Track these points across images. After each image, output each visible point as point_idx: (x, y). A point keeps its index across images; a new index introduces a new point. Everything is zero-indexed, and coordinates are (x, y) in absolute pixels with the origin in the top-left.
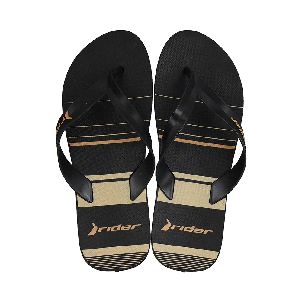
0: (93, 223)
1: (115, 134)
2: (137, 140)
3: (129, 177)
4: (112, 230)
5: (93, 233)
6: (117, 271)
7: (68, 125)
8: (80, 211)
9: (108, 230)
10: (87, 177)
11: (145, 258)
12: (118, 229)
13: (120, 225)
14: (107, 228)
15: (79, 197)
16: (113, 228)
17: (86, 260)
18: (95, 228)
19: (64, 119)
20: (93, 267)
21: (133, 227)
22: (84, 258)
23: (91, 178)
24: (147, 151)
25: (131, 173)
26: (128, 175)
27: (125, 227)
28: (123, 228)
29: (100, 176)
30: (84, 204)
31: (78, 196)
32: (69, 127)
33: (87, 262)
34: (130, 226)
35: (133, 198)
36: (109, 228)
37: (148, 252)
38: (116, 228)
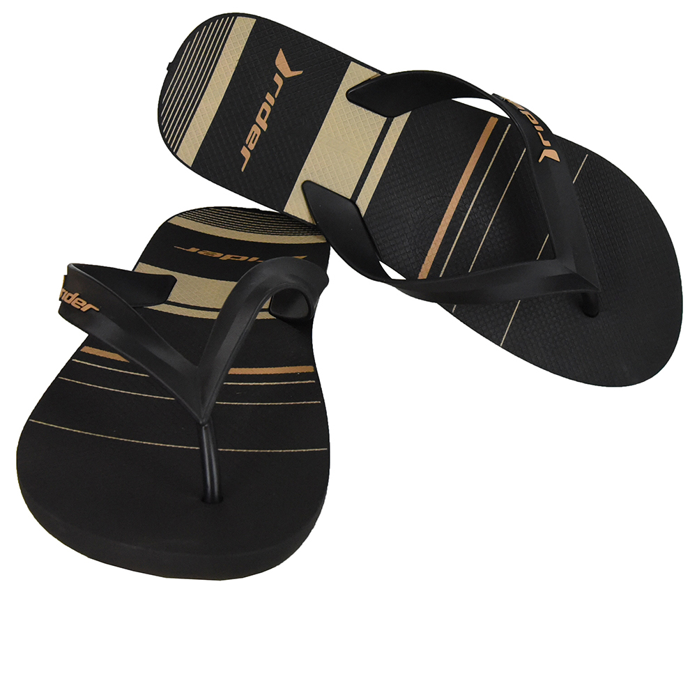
0: (301, 72)
1: (463, 224)
2: (425, 262)
3: (358, 202)
4: (265, 106)
6: (172, 67)
7: (529, 150)
8: (340, 62)
9: (269, 97)
10: (406, 116)
11: (165, 141)
12: (259, 119)
13: (265, 127)
14: (274, 97)
15: (372, 74)
16: (268, 110)
17: (230, 15)
18: (288, 73)
19: (546, 143)
20: (206, 23)
21: (246, 153)
22: (236, 15)
23: (400, 122)
24: (394, 274)
25: (363, 213)
26: (363, 203)
27: (256, 135)
28: (255, 130)
29: (392, 144)
30: (353, 77)
31: (375, 73)
32: (524, 151)
33: (225, 16)
34: (252, 146)
35: (309, 187)
36: (272, 101)
37: (174, 154)
38: (263, 116)
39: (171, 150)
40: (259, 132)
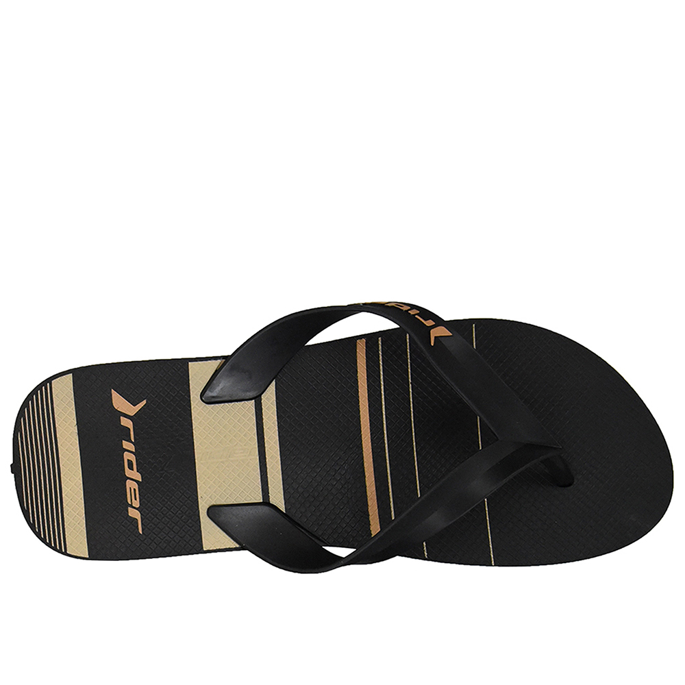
0: (144, 402)
1: (388, 465)
2: (371, 523)
3: (272, 501)
4: (128, 456)
5: (119, 402)
6: (15, 468)
7: (413, 335)
8: (177, 369)
9: (126, 445)
10: (272, 388)
11: (49, 545)
12: (128, 472)
13: (139, 477)
14: (132, 442)
15: (218, 363)
16: (133, 458)
17: (44, 383)
18: (132, 410)
19: (429, 323)
20: (25, 404)
21: (134, 514)
22: (50, 380)
23: (269, 398)
24: (343, 552)
25: (283, 508)
26: (278, 498)
27: (135, 490)
28: (131, 486)
29: (273, 423)
30: (198, 378)
31: (219, 361)
32: (408, 337)
33: (39, 387)
34: (136, 504)
35: (215, 512)
36: (132, 447)
37: (65, 554)
38: (131, 467)
39: (60, 551)
40: (136, 486)
